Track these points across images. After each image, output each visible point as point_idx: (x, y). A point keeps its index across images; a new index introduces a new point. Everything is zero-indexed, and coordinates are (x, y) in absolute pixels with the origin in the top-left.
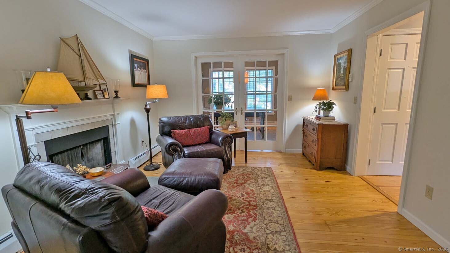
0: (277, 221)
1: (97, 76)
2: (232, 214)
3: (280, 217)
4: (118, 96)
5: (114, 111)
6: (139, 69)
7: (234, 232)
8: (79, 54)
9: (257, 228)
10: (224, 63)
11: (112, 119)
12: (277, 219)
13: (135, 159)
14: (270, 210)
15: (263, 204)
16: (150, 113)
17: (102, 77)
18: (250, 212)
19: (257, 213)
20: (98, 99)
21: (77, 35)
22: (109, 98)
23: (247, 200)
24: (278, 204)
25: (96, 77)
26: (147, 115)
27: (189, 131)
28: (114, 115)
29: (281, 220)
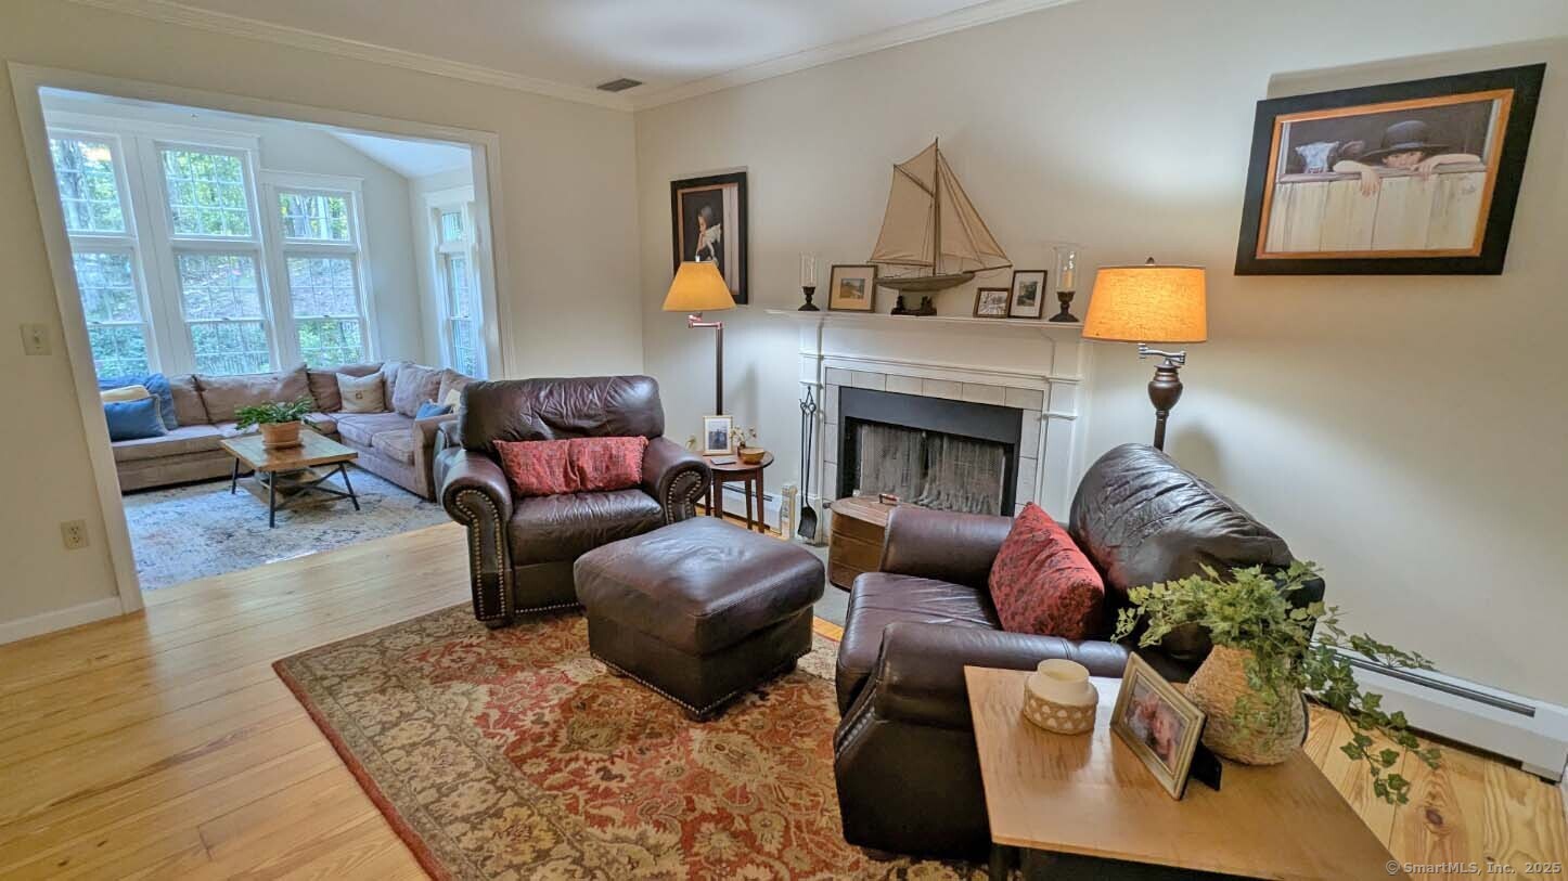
0: (409, 754)
3: (403, 768)
4: (1069, 312)
5: (1052, 367)
6: (1348, 165)
8: (933, 191)
11: (1041, 392)
12: (410, 758)
14: (455, 776)
15: (498, 784)
18: (514, 732)
19: (490, 741)
20: (977, 315)
22: (1040, 318)
23: (573, 766)
24: (436, 819)
28: (1049, 380)
29: (394, 762)
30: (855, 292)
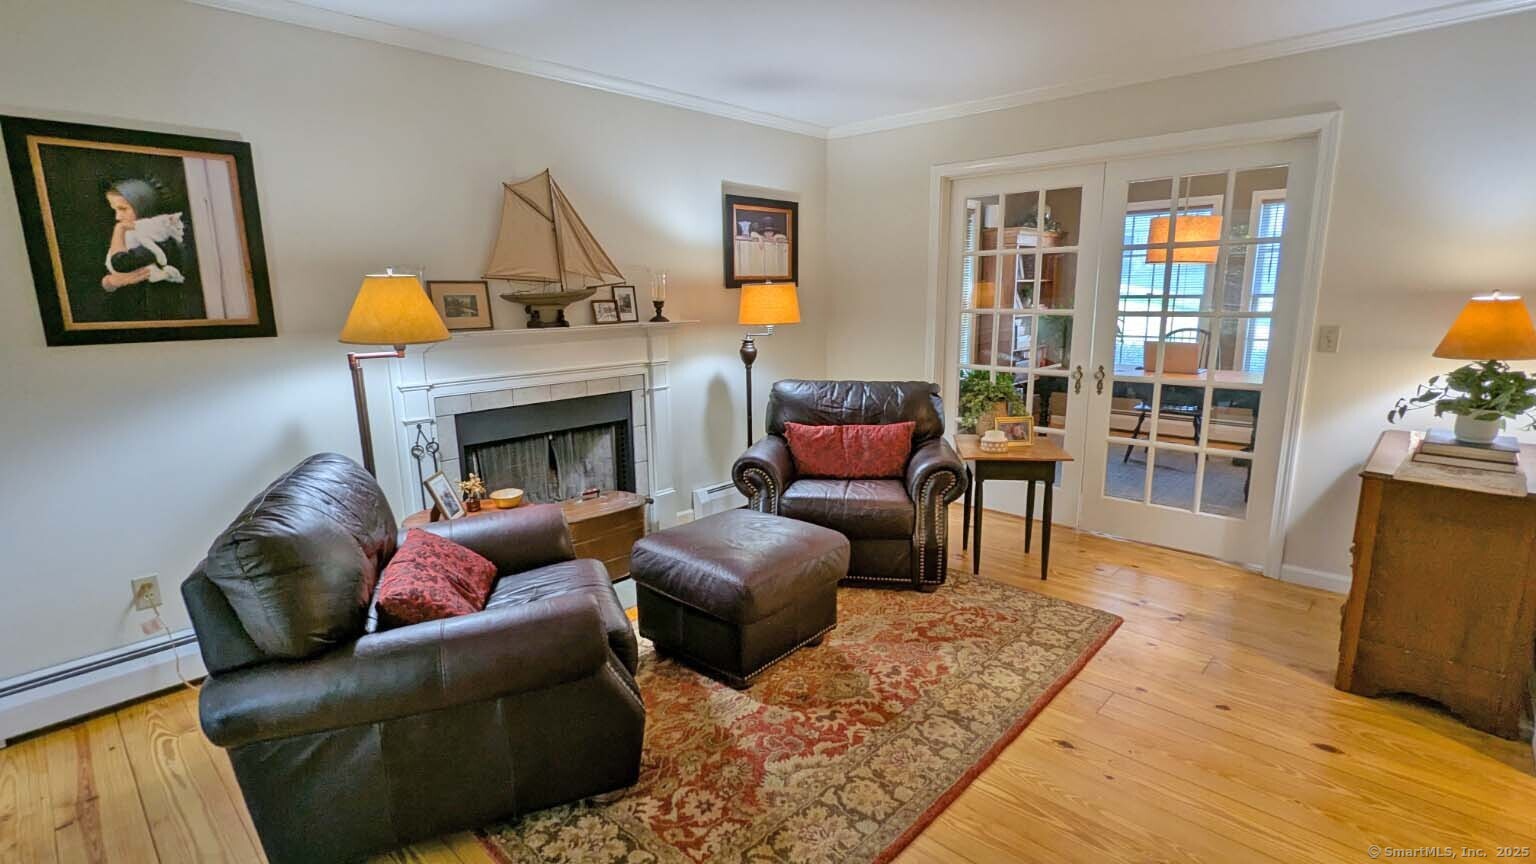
0: (897, 785)
1: (598, 266)
2: (793, 711)
3: (921, 781)
4: (663, 314)
5: (650, 355)
6: (754, 234)
7: (742, 756)
8: (549, 215)
9: (815, 775)
10: (1048, 192)
11: (643, 375)
12: (905, 781)
13: (710, 492)
14: (920, 747)
15: (922, 720)
16: (753, 365)
17: (611, 267)
18: (850, 727)
19: (866, 739)
20: (596, 323)
21: (547, 170)
22: (637, 321)
23: (888, 689)
24: (973, 741)
25: (594, 268)
26: (745, 370)
27: (841, 431)
28: (648, 365)
29: (915, 789)
30: (465, 310)
